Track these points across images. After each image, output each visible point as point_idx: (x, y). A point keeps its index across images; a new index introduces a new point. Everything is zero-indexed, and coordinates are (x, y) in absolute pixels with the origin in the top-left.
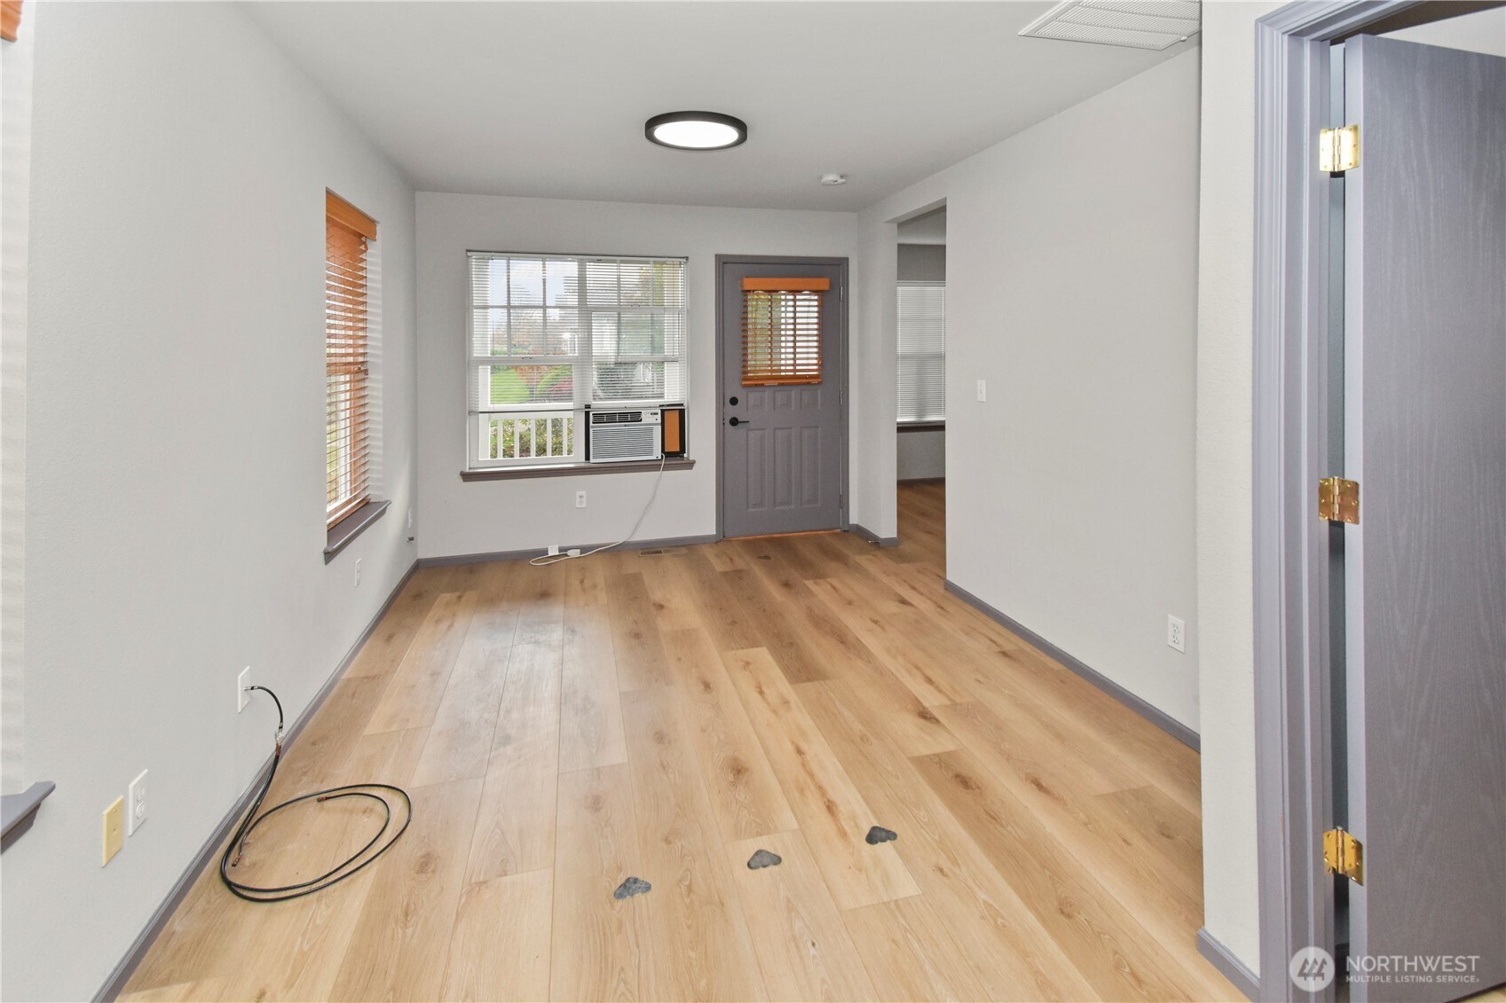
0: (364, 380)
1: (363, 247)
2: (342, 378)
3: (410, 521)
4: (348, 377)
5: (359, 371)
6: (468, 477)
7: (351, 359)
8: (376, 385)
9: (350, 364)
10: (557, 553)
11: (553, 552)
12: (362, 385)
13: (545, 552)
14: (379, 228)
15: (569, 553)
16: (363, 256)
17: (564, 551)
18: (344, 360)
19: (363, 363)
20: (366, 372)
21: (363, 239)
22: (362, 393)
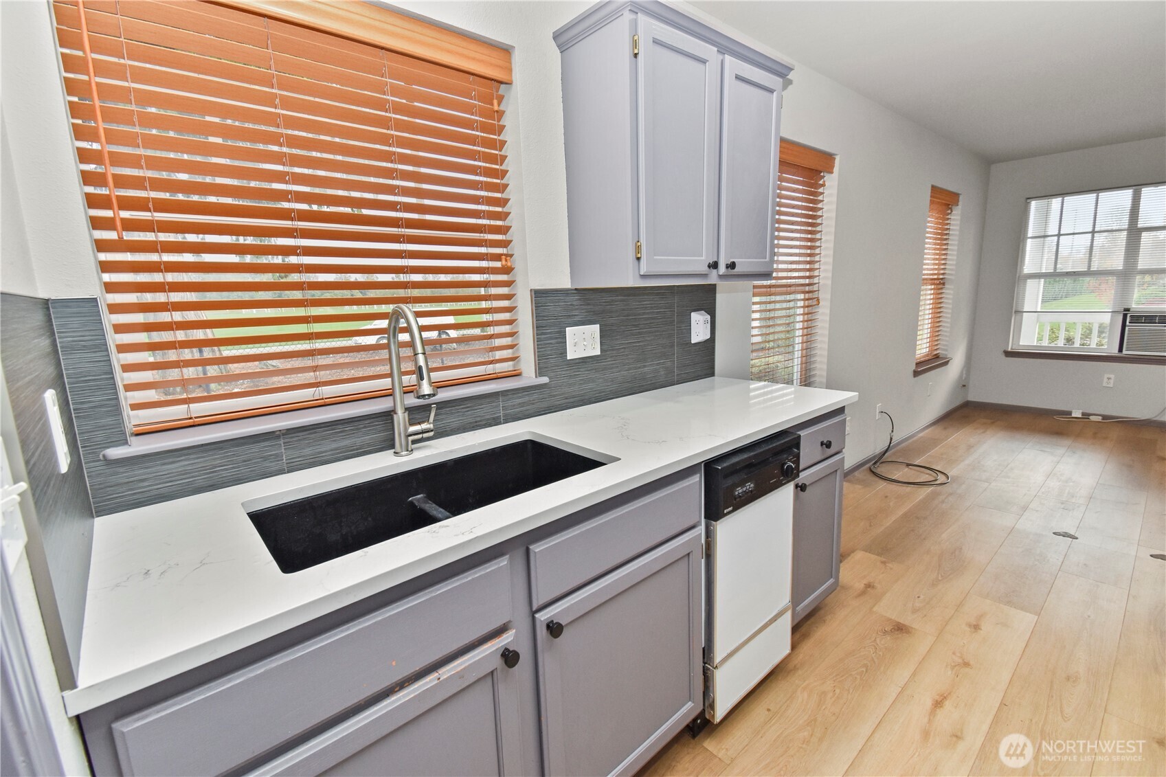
0: (942, 289)
1: (949, 212)
2: (930, 287)
3: (964, 375)
4: (933, 287)
5: (940, 284)
6: (1008, 354)
7: (936, 277)
8: (949, 292)
9: (935, 279)
10: (1080, 416)
11: (1077, 414)
12: (941, 291)
13: (1070, 413)
14: (961, 198)
15: (1091, 417)
16: (949, 217)
17: (1086, 415)
18: (931, 277)
19: (942, 279)
20: (944, 284)
21: (950, 206)
22: (940, 296)
